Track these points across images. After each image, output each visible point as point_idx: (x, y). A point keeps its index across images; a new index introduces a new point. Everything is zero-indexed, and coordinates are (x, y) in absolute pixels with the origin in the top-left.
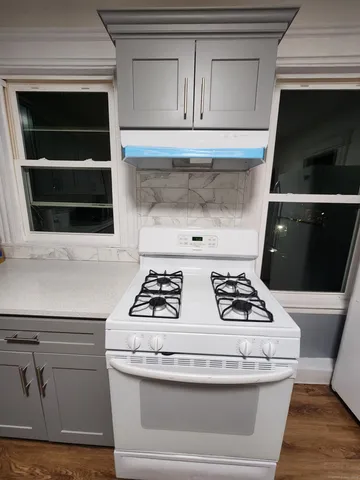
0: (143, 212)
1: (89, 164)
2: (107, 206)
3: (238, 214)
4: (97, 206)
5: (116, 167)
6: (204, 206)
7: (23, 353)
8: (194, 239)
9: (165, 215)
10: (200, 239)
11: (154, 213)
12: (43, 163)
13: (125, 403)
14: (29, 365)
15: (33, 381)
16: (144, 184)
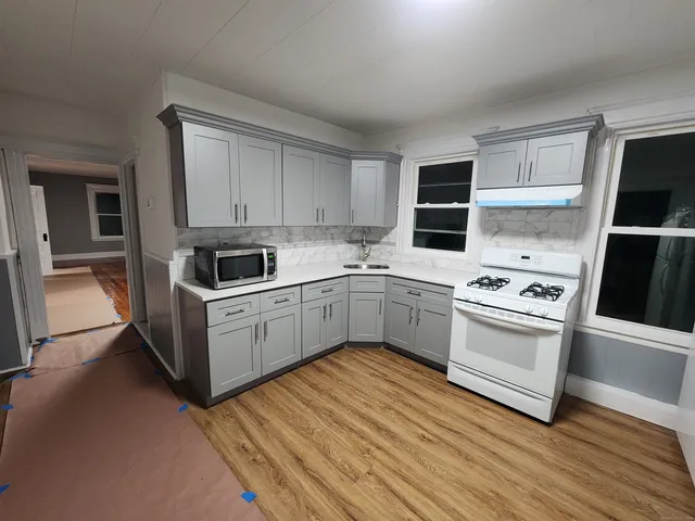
0: (488, 237)
1: (455, 205)
2: (462, 233)
3: (572, 242)
4: (455, 232)
5: (472, 207)
6: (539, 235)
7: (412, 300)
8: (523, 257)
9: (503, 240)
10: (528, 258)
11: (496, 239)
12: (427, 205)
13: (459, 325)
14: (414, 307)
15: (415, 317)
16: (491, 218)
